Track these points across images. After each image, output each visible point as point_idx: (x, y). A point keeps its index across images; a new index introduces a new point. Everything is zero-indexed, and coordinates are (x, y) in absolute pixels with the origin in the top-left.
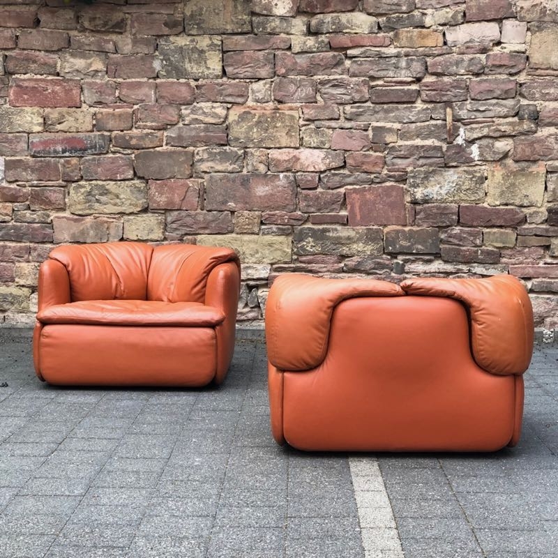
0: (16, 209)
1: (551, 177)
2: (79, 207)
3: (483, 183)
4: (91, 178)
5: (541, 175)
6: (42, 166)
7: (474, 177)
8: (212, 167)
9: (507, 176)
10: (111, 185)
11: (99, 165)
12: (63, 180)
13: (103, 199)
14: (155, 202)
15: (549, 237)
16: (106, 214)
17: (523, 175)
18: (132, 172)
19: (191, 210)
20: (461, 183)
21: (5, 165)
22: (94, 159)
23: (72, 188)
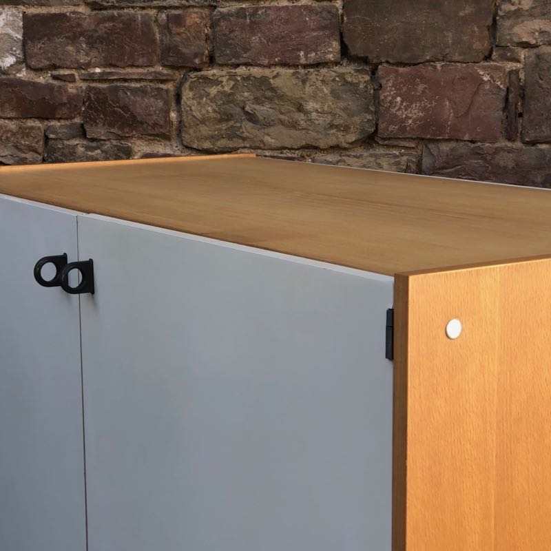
0: (52, 136)
2: (204, 130)
4: (233, 60)
6: (112, 31)
8: (542, 32)
10: (283, 78)
11: (254, 27)
12: (164, 66)
13: (263, 110)
14: (394, 119)
16: (272, 149)
18: (336, 45)
19: (483, 141)
21: (23, 28)
22: (241, 13)
23: (187, 85)
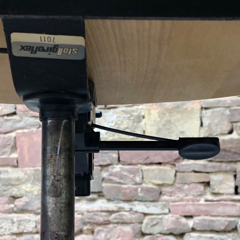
1: (206, 113)
3: (140, 122)
5: (195, 111)
7: (132, 116)
9: (163, 114)
15: (208, 173)
17: (178, 112)
20: (119, 122)
